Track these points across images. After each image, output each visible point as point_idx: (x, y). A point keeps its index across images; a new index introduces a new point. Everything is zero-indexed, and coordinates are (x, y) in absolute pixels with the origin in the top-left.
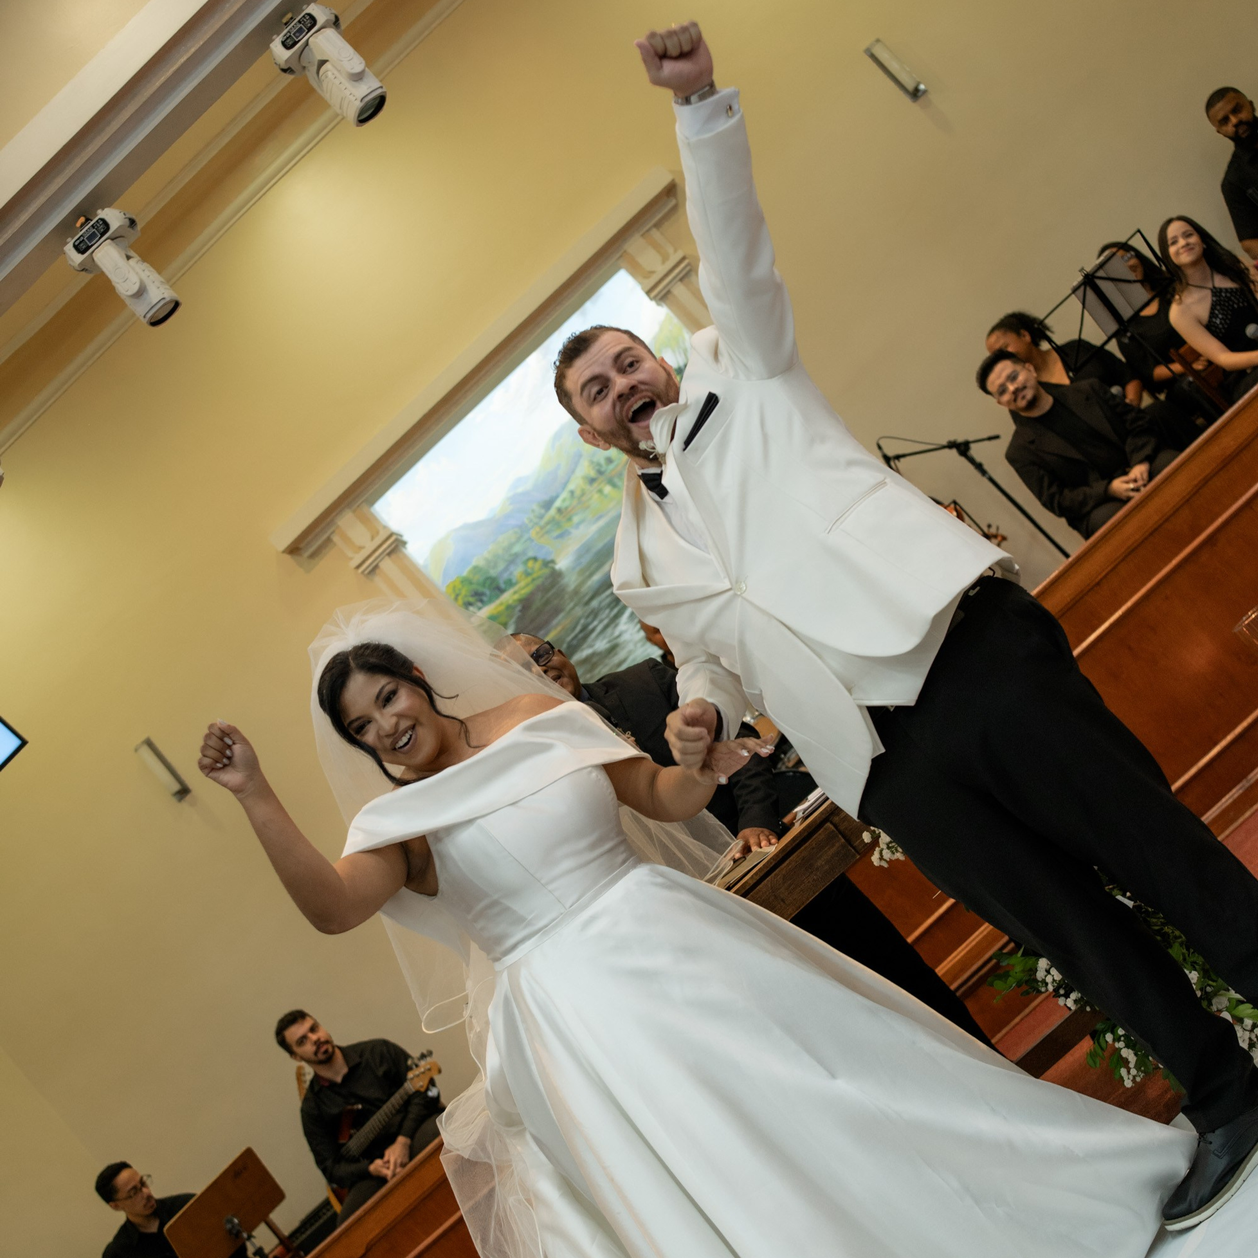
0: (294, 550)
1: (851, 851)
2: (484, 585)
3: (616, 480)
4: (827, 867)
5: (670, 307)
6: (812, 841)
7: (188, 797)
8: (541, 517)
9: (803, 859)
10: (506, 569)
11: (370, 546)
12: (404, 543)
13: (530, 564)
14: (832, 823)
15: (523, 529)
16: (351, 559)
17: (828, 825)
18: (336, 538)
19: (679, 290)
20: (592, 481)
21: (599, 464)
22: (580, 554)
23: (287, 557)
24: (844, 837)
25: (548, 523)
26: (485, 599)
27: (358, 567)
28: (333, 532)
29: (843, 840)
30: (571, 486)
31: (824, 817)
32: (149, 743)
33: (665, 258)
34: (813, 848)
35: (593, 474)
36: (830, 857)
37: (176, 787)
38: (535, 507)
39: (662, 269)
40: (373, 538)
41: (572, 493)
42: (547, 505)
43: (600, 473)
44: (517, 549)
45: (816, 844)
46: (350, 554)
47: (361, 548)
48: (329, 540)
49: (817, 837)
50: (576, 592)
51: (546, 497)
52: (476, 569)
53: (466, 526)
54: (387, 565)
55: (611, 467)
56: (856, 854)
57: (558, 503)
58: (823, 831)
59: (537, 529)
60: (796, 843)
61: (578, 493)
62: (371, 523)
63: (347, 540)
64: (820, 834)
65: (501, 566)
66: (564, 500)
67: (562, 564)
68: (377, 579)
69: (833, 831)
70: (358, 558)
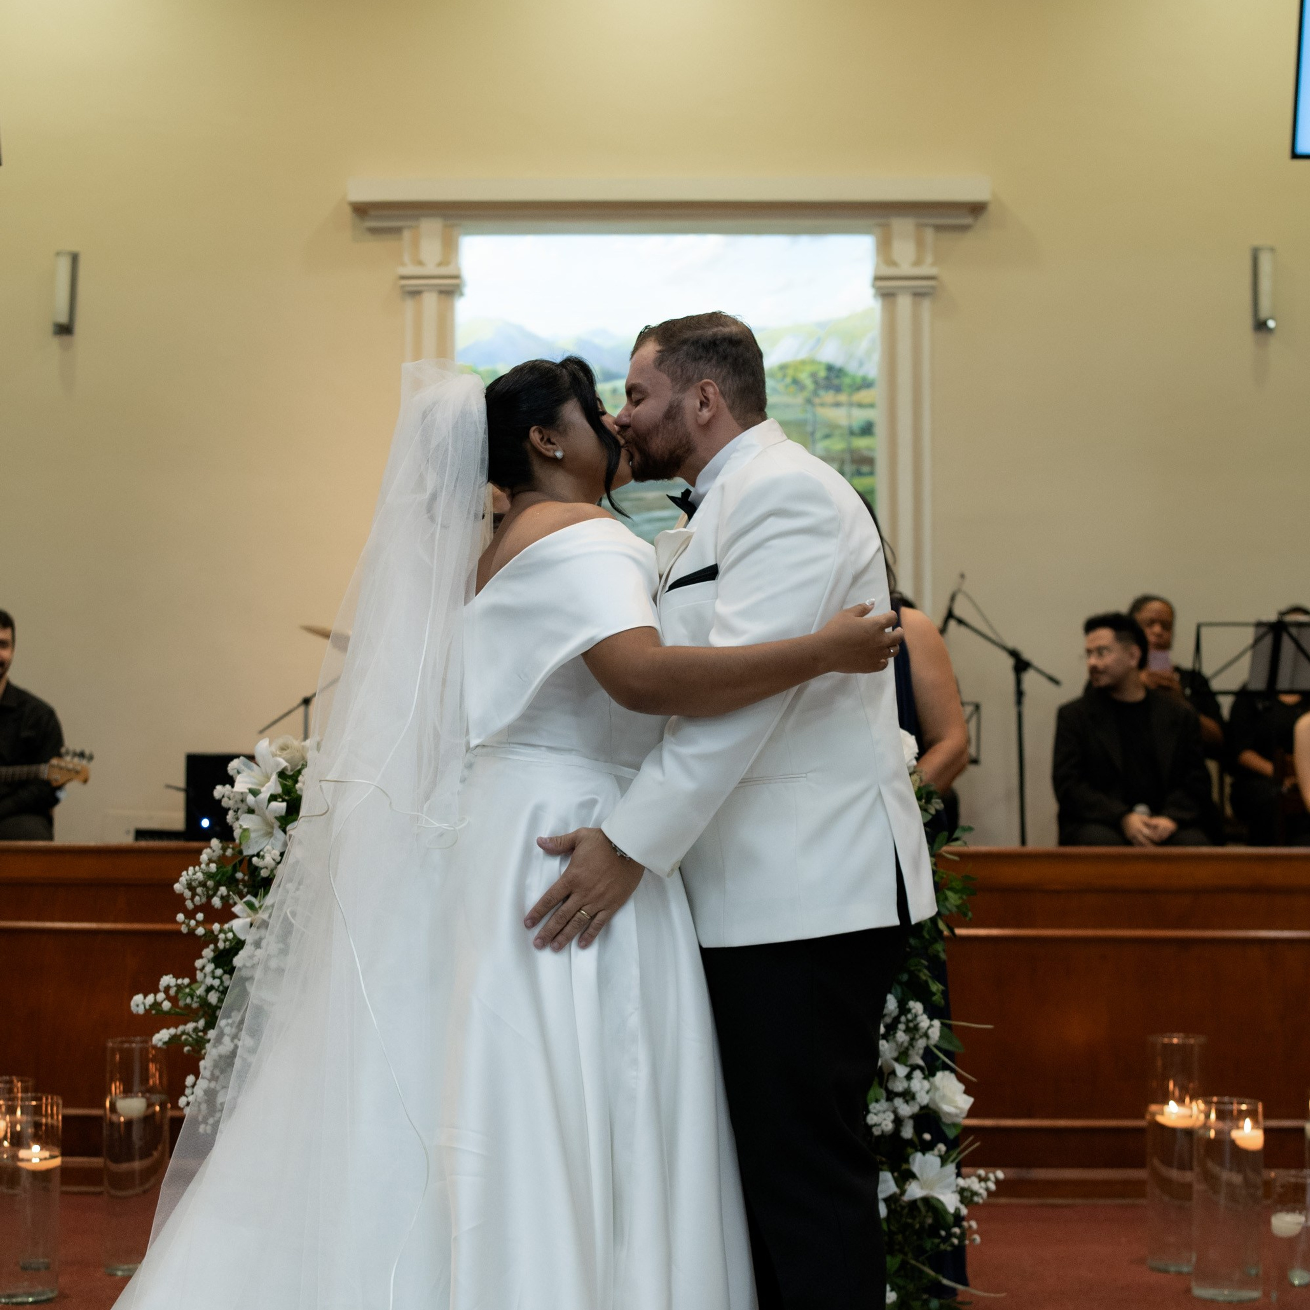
0: (362, 210)
5: (884, 309)
7: (65, 338)
11: (430, 268)
12: (460, 294)
16: (403, 264)
18: (407, 234)
19: (905, 301)
23: (348, 210)
27: (403, 277)
28: (410, 227)
32: (75, 259)
33: (918, 263)
37: (63, 319)
39: (906, 269)
40: (440, 264)
46: (406, 258)
48: (398, 231)
53: (520, 329)
54: (430, 300)
62: (449, 249)
63: (416, 244)
68: (409, 305)
70: (410, 270)
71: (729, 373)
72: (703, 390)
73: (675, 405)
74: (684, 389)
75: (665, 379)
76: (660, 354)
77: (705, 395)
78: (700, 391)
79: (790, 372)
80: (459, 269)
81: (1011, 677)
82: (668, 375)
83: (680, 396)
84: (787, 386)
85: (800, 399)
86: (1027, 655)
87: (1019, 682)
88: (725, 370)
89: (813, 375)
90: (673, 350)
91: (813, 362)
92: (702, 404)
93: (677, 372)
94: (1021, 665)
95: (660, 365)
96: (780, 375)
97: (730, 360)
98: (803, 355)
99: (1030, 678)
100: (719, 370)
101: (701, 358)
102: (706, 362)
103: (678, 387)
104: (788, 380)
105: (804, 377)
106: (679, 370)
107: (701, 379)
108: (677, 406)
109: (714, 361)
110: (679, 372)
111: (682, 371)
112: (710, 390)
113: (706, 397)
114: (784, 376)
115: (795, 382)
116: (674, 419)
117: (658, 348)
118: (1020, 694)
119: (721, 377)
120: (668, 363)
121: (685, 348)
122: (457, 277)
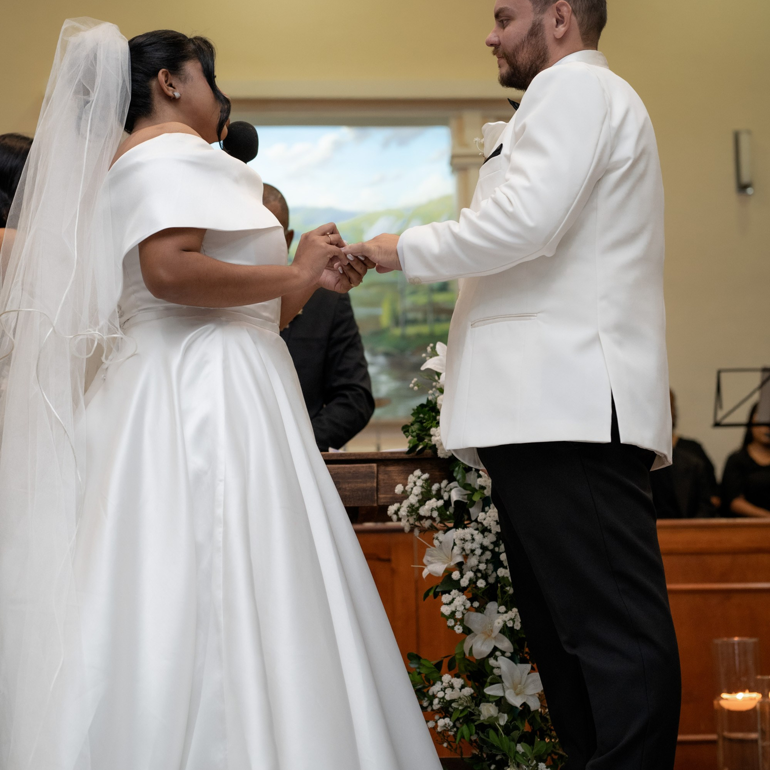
1: (375, 497)
9: (336, 474)
14: (378, 466)
17: (375, 465)
24: (378, 484)
29: (375, 485)
31: (376, 457)
34: (350, 472)
36: (356, 488)
45: (354, 472)
49: (359, 467)
56: (376, 502)
58: (366, 466)
64: (363, 467)
69: (373, 473)
73: (537, 24)
74: (543, 10)
77: (560, 14)
83: (540, 16)
92: (557, 21)
103: (538, 9)
108: (539, 24)
112: (564, 9)
113: (561, 16)
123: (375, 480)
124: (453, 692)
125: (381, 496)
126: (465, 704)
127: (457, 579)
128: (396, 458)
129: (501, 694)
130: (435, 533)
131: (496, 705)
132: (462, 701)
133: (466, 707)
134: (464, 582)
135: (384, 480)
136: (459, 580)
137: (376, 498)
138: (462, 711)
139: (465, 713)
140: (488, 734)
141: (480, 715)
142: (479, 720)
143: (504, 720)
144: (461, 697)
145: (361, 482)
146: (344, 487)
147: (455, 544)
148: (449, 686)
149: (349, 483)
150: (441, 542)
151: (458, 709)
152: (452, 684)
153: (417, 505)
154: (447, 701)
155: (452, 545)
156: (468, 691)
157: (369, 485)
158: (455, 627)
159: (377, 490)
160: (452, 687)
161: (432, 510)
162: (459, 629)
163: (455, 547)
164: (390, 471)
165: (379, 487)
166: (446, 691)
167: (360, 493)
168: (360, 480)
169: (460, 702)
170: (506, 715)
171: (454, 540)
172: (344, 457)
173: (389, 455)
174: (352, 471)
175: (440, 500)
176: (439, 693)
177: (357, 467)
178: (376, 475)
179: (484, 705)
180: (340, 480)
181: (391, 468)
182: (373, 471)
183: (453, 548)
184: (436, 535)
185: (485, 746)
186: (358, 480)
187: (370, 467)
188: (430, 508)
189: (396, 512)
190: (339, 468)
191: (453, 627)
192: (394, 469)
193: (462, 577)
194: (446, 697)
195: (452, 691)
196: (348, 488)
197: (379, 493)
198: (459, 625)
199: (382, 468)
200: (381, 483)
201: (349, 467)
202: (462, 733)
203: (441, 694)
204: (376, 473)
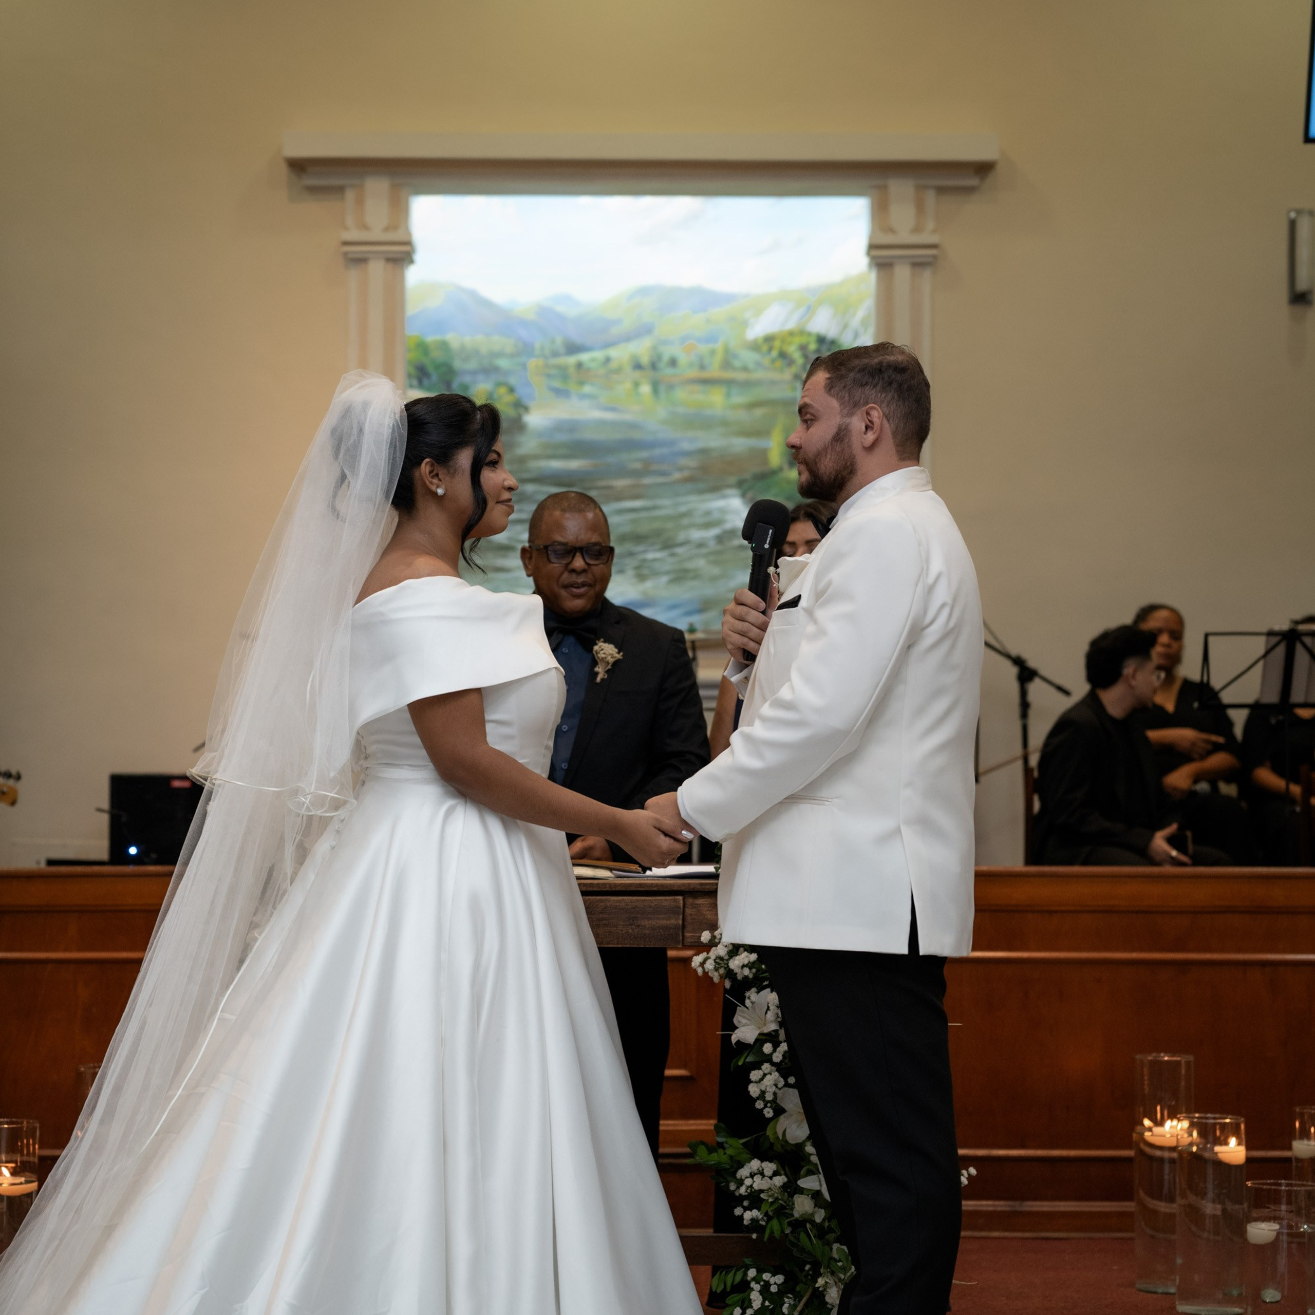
0: (298, 166)
1: (679, 936)
2: (438, 367)
3: (662, 389)
4: (647, 932)
5: (879, 280)
6: (654, 900)
8: (555, 354)
9: (634, 908)
10: (474, 373)
11: (377, 234)
12: (411, 261)
13: (503, 390)
14: (684, 899)
15: (525, 350)
16: (346, 228)
17: (680, 898)
18: (350, 195)
19: (902, 272)
20: (638, 366)
21: (659, 357)
22: (560, 426)
23: (283, 166)
24: (684, 920)
25: (559, 367)
26: (426, 382)
27: (346, 243)
28: (352, 186)
29: (680, 922)
30: (613, 353)
31: (683, 888)
33: (917, 229)
34: (650, 907)
35: (645, 360)
36: (657, 926)
38: (559, 340)
39: (905, 236)
40: (387, 229)
41: (608, 360)
42: (573, 348)
43: (654, 366)
44: (503, 363)
45: (655, 905)
46: (350, 221)
47: (366, 227)
48: (340, 190)
49: (661, 900)
50: (522, 460)
51: (578, 340)
52: (444, 346)
53: (473, 294)
54: (377, 268)
55: (669, 371)
56: (681, 943)
57: (584, 357)
58: (670, 900)
59: (541, 362)
60: (640, 889)
61: (613, 365)
62: (400, 212)
63: (360, 206)
64: (667, 900)
65: (472, 365)
66: (593, 360)
67: (535, 419)
68: (354, 274)
69: (679, 907)
70: (354, 235)
71: (893, 398)
72: (868, 414)
73: (843, 428)
74: (851, 414)
75: (834, 403)
76: (830, 381)
77: (870, 418)
78: (865, 415)
79: (777, 344)
80: (409, 234)
81: (1015, 686)
82: (837, 401)
83: (847, 420)
84: (773, 361)
85: (788, 375)
86: (1032, 663)
87: (1023, 693)
88: (890, 395)
89: (803, 348)
90: (842, 377)
91: (802, 332)
92: (867, 428)
93: (844, 397)
94: (1026, 674)
95: (830, 390)
96: (765, 348)
97: (895, 385)
98: (791, 325)
99: (1036, 688)
100: (883, 395)
101: (867, 383)
102: (872, 388)
103: (845, 411)
104: (775, 353)
105: (793, 350)
106: (847, 395)
107: (867, 403)
108: (845, 429)
109: (879, 387)
110: (847, 398)
111: (850, 396)
112: (876, 415)
113: (870, 421)
114: (770, 349)
115: (783, 355)
116: (842, 441)
117: (827, 376)
118: (1025, 706)
119: (886, 401)
120: (837, 389)
121: (852, 375)
122: (408, 243)
123: (681, 917)
124: (763, 1182)
125: (687, 934)
126: (776, 1195)
127: (769, 1053)
128: (707, 890)
129: (818, 1188)
130: (748, 991)
131: (813, 1198)
132: (773, 1192)
133: (777, 1199)
134: (777, 1057)
135: (691, 915)
136: (772, 1054)
137: (681, 938)
138: (772, 1203)
139: (775, 1206)
140: (799, 1235)
141: (792, 1209)
142: (793, 1215)
143: (821, 1216)
144: (772, 1188)
145: (663, 919)
146: (643, 924)
147: (768, 1009)
148: (758, 1172)
149: (649, 919)
150: (753, 1003)
151: (767, 1200)
152: (763, 1170)
153: (727, 957)
154: (755, 1190)
155: (766, 1008)
156: (779, 1180)
157: (673, 921)
158: (764, 1110)
159: (684, 927)
160: (762, 1173)
161: (743, 966)
162: (768, 1112)
163: (768, 1012)
164: (700, 904)
165: (685, 923)
166: (755, 1178)
167: (661, 931)
168: (663, 916)
169: (770, 1193)
170: (823, 1211)
171: (768, 1003)
172: (644, 888)
173: (699, 887)
174: (653, 905)
175: (753, 954)
176: (746, 1180)
177: (659, 900)
178: (682, 910)
179: (799, 1197)
180: (639, 916)
181: (700, 901)
182: (679, 905)
183: (766, 1013)
184: (747, 994)
185: (795, 1249)
186: (661, 916)
187: (675, 900)
188: (741, 965)
189: (702, 964)
190: (637, 901)
191: (762, 1110)
192: (703, 903)
193: (774, 1050)
194: (754, 1186)
195: (762, 1180)
196: (648, 926)
197: (685, 931)
198: (770, 1107)
199: (690, 901)
200: (688, 919)
201: (650, 900)
202: (772, 1228)
203: (748, 1182)
204: (682, 907)
